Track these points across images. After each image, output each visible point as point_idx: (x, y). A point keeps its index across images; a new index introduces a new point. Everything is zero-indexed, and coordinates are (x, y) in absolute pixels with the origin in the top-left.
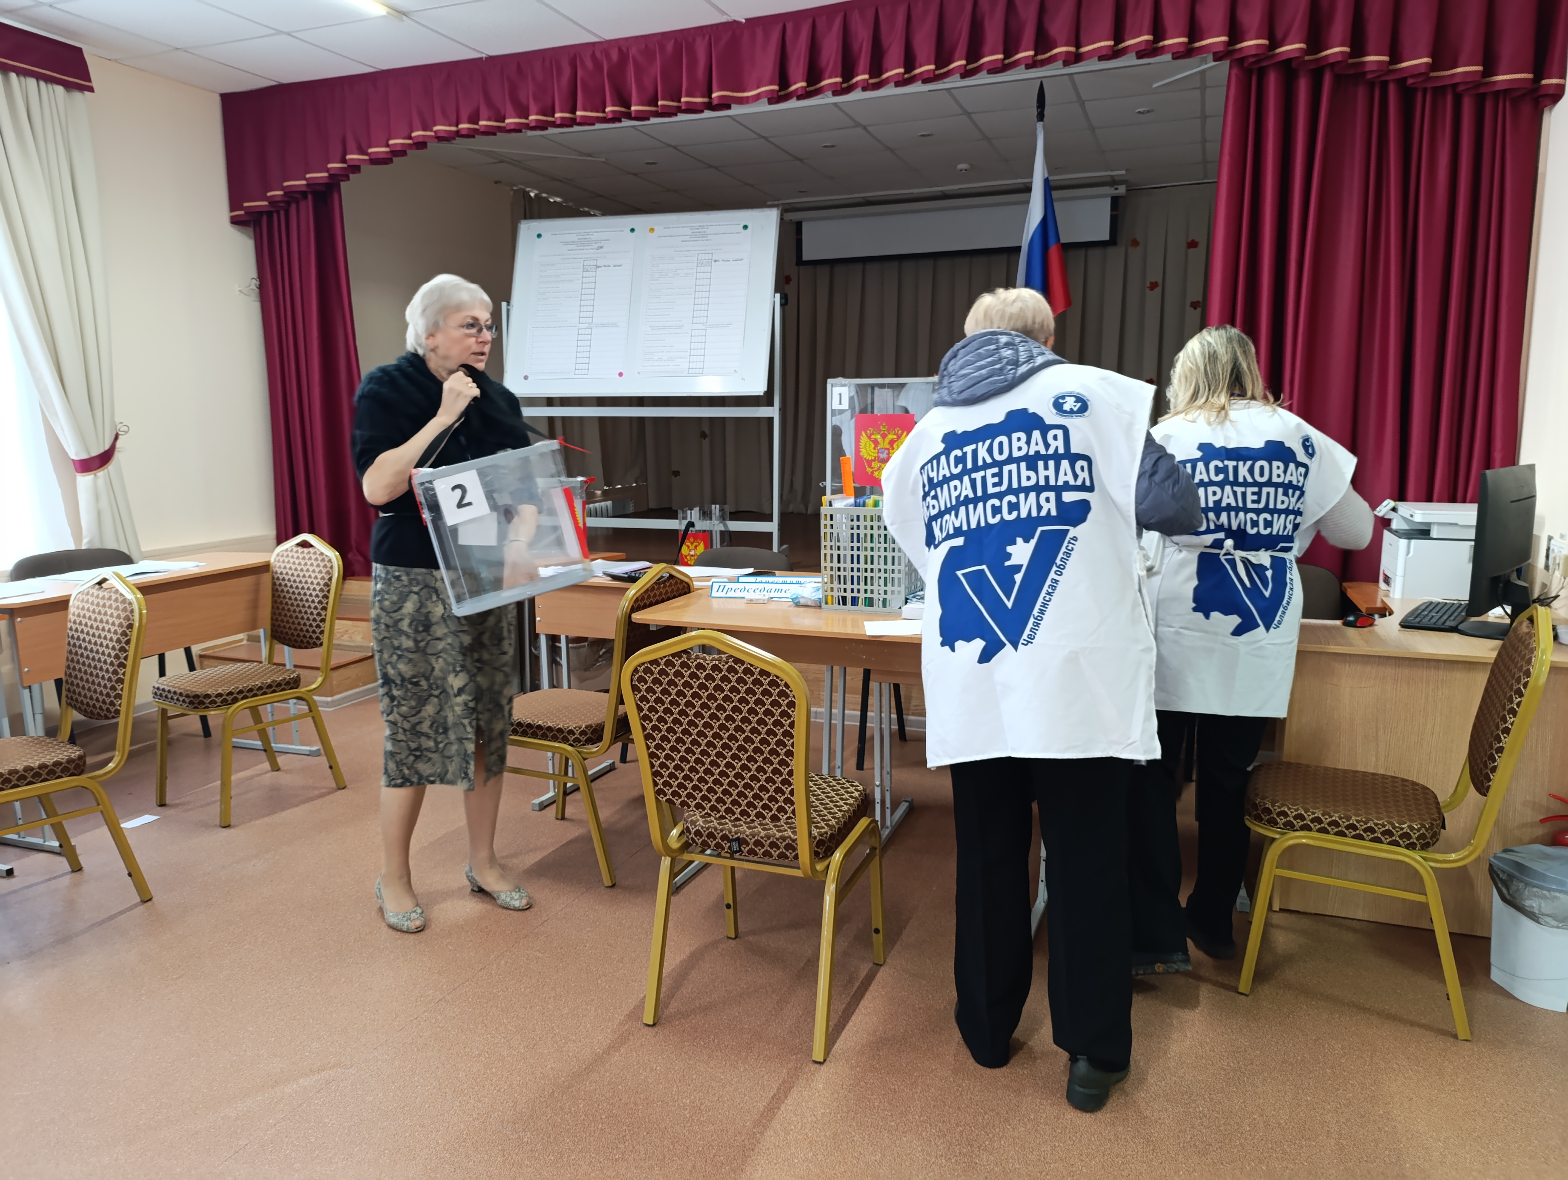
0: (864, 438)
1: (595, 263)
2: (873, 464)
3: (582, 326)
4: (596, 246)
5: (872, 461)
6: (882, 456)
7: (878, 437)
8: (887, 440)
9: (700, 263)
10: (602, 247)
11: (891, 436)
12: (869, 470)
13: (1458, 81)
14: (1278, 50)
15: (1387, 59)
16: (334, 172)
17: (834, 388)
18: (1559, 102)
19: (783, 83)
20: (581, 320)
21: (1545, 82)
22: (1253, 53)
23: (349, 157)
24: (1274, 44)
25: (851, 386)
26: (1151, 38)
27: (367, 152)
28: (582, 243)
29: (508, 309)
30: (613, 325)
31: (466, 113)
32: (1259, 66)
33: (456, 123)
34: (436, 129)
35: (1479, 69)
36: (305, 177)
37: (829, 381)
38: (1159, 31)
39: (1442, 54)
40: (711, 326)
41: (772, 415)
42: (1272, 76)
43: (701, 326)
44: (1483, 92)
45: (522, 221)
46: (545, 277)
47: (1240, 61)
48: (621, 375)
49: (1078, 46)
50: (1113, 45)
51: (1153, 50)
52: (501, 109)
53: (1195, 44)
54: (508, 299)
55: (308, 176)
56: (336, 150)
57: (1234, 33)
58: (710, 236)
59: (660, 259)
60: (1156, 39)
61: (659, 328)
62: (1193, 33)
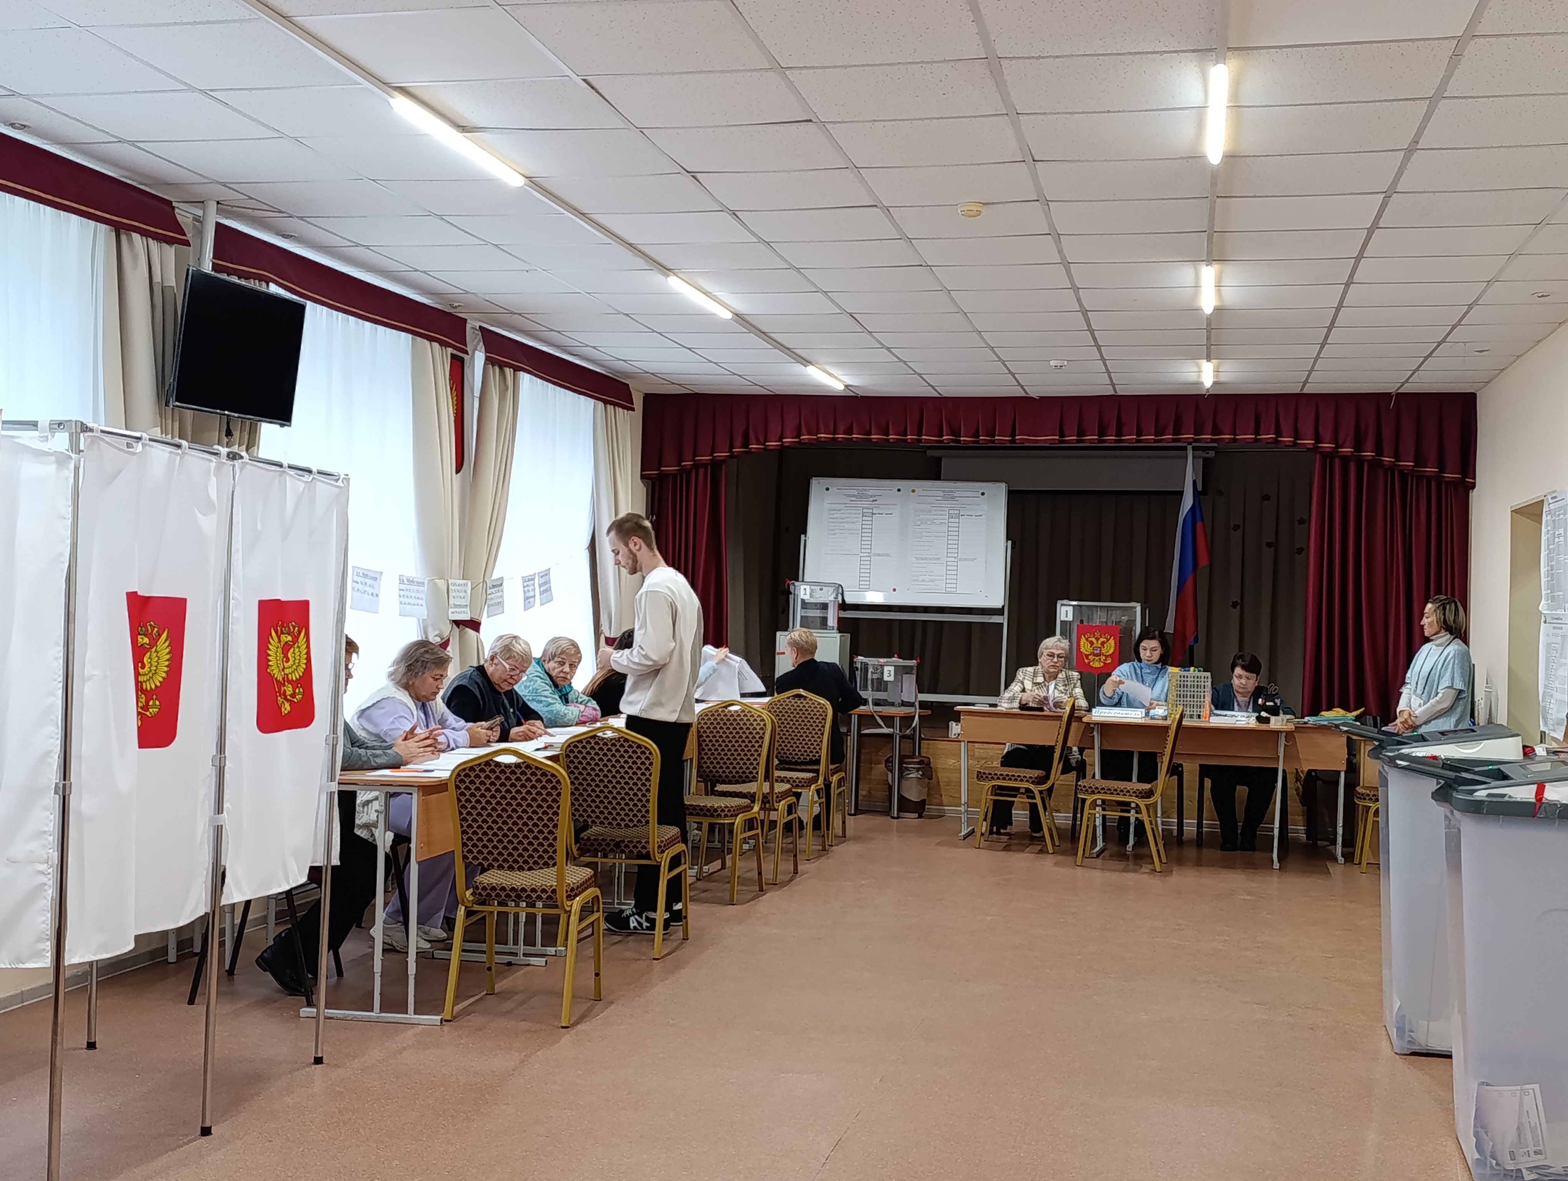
0: (1083, 640)
1: (871, 511)
2: (1090, 657)
3: (862, 555)
4: (871, 499)
5: (1089, 655)
6: (1096, 652)
7: (1093, 639)
8: (1100, 642)
9: (951, 516)
10: (876, 501)
11: (1102, 640)
12: (1086, 661)
13: (1427, 474)
14: (1340, 450)
15: (1393, 460)
16: (735, 454)
17: (1062, 607)
18: (1475, 490)
19: (1062, 434)
20: (862, 551)
21: (1467, 480)
22: (1328, 450)
23: (750, 446)
24: (1338, 446)
25: (1074, 606)
26: (1274, 436)
27: (764, 444)
28: (860, 497)
29: (805, 540)
30: (888, 555)
31: (842, 428)
32: (1328, 457)
33: (834, 434)
34: (819, 436)
35: (1437, 470)
36: (712, 455)
37: (1059, 601)
38: (1278, 433)
39: (1419, 461)
40: (961, 560)
41: (1002, 622)
42: (1337, 462)
43: (953, 559)
44: (1440, 480)
45: (814, 478)
46: (833, 518)
47: (1321, 453)
48: (894, 590)
49: (1235, 434)
50: (1254, 436)
51: (1276, 441)
52: (868, 428)
53: (1298, 442)
54: (805, 533)
55: (715, 455)
56: (738, 440)
57: (1318, 439)
58: (957, 499)
59: (921, 511)
60: (1277, 437)
61: (922, 559)
62: (1297, 436)
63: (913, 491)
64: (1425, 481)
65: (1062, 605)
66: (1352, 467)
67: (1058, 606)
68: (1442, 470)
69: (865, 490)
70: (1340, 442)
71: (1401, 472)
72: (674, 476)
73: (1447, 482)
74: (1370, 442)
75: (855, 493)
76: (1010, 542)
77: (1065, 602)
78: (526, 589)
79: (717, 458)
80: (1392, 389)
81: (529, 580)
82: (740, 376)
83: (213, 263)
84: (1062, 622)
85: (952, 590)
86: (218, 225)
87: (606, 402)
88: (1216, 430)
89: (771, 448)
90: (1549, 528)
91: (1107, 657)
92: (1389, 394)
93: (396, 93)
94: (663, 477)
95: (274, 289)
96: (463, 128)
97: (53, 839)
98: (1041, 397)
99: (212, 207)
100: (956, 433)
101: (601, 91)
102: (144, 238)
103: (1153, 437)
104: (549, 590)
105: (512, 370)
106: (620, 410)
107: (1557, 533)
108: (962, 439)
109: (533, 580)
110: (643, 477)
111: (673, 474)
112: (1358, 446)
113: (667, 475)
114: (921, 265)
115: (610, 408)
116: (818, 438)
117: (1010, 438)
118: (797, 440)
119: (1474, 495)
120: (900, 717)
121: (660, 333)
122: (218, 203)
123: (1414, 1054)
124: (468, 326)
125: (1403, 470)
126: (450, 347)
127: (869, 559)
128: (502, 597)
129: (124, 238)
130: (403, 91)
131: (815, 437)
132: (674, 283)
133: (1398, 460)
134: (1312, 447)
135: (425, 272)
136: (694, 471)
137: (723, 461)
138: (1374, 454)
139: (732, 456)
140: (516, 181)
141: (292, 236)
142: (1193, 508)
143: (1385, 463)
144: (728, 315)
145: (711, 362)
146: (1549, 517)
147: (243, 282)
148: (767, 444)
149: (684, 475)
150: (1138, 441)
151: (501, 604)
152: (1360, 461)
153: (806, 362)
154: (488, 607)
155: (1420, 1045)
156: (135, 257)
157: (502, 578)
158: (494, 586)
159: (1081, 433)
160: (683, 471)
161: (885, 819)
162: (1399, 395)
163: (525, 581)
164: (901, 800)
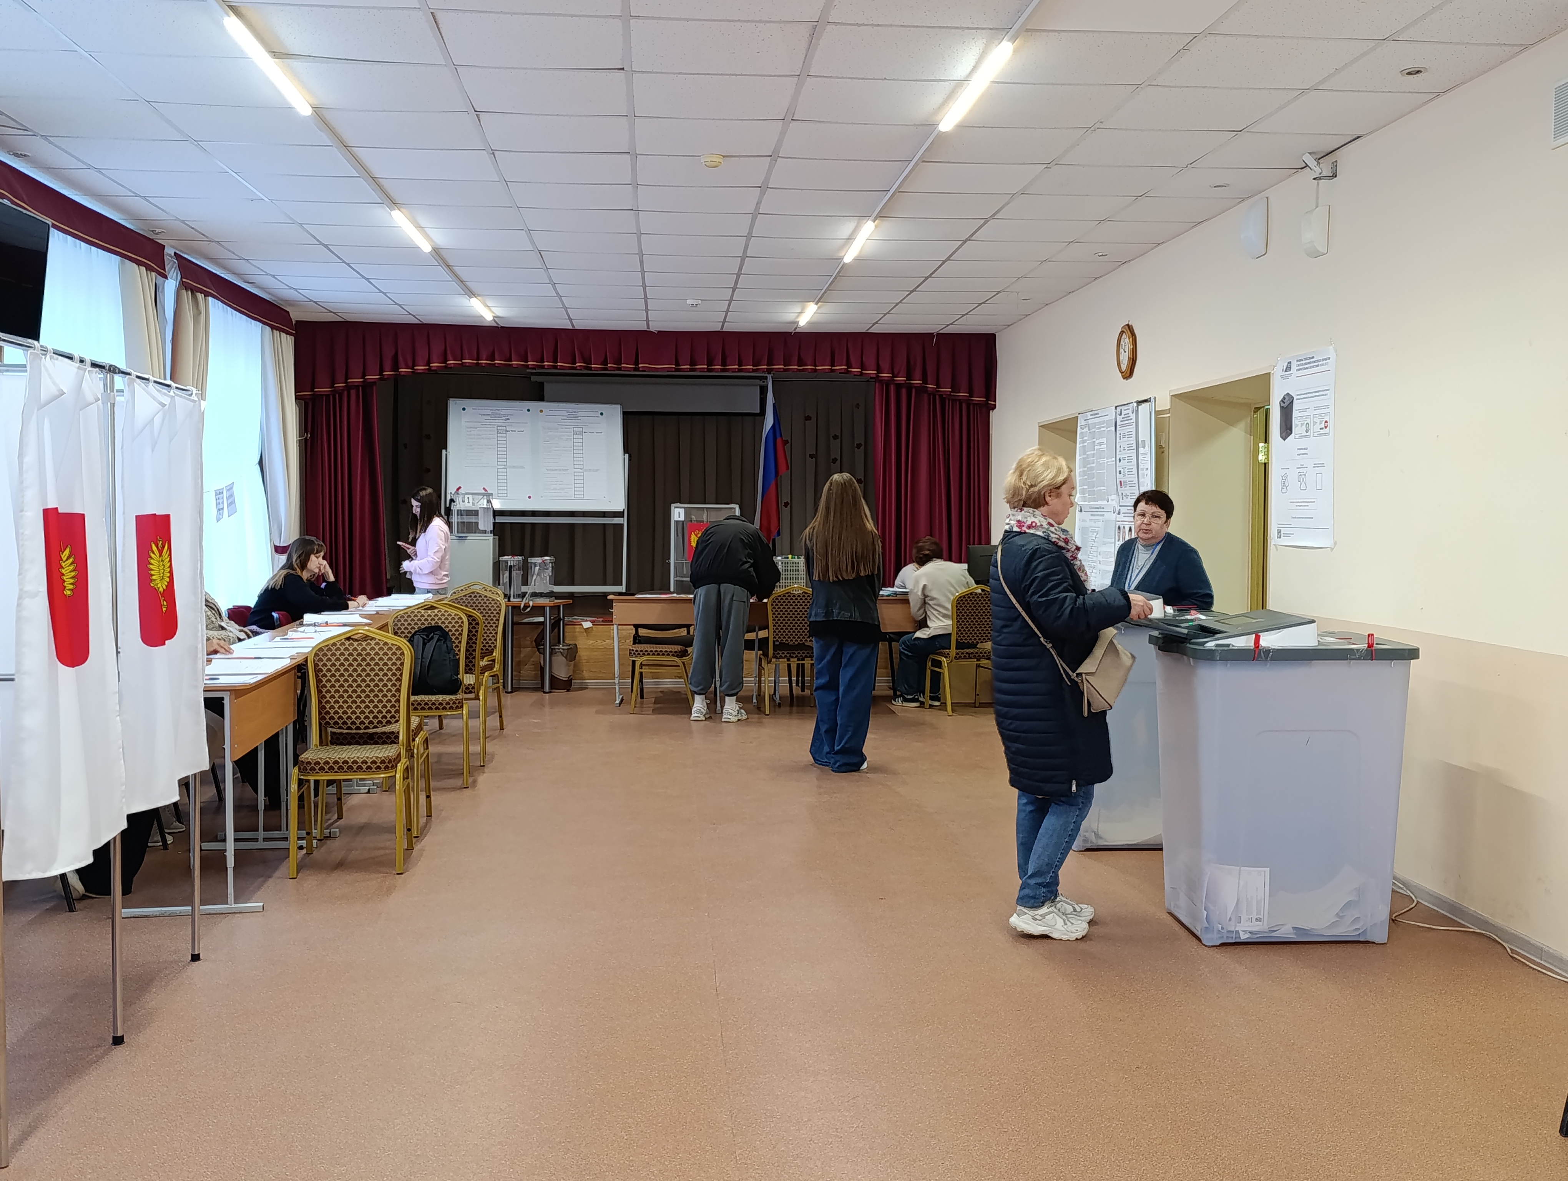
0: (693, 536)
1: (505, 428)
3: (499, 467)
4: (504, 418)
9: (575, 433)
10: (509, 419)
13: (960, 398)
14: (896, 379)
15: (935, 387)
16: (386, 377)
17: (676, 509)
18: (995, 410)
19: (677, 364)
20: (499, 463)
21: (990, 402)
22: (886, 379)
23: (400, 370)
24: (894, 376)
25: (684, 508)
26: (846, 367)
27: (413, 368)
28: (495, 416)
29: (446, 455)
30: (522, 467)
31: (484, 354)
32: (888, 383)
33: (478, 359)
34: (463, 361)
35: (968, 395)
36: (363, 377)
37: (672, 505)
38: (849, 365)
39: (955, 388)
40: (586, 471)
41: (622, 523)
42: (892, 387)
43: (580, 470)
44: (969, 403)
45: (451, 399)
46: (470, 435)
47: (881, 381)
48: (530, 497)
49: (816, 366)
50: (830, 367)
51: (847, 372)
52: (508, 355)
53: (864, 372)
54: (446, 448)
55: (367, 377)
56: (388, 364)
57: (879, 370)
58: (579, 418)
59: (549, 429)
60: (848, 368)
61: (552, 470)
62: (863, 367)
63: (541, 411)
64: (958, 403)
65: (675, 507)
66: (904, 392)
67: (672, 508)
68: (971, 395)
69: (498, 410)
70: (895, 372)
71: (941, 396)
72: (328, 396)
73: (974, 404)
74: (918, 373)
75: (489, 412)
76: (627, 455)
77: (678, 505)
78: (218, 501)
79: (369, 381)
80: (935, 330)
81: (220, 493)
82: (400, 306)
84: (675, 521)
85: (580, 496)
87: (273, 328)
88: (801, 363)
89: (419, 371)
92: (931, 335)
94: (315, 398)
96: (276, 54)
98: (658, 331)
100: (588, 361)
101: (441, 26)
103: (751, 367)
104: (234, 502)
105: (203, 295)
106: (283, 335)
108: (593, 366)
109: (223, 493)
110: (297, 398)
111: (325, 395)
112: (909, 376)
113: (320, 396)
114: (632, 210)
115: (276, 333)
116: (463, 363)
117: (634, 366)
118: (443, 365)
119: (994, 415)
120: (549, 606)
121: (348, 264)
124: (166, 250)
125: (942, 395)
126: (153, 271)
127: (505, 470)
131: (460, 362)
132: (397, 217)
133: (938, 387)
134: (874, 376)
135: (145, 198)
136: (346, 392)
137: (374, 383)
138: (921, 382)
139: (382, 379)
140: (305, 111)
142: (773, 426)
143: (929, 389)
144: (427, 248)
145: (381, 292)
146: (1087, 430)
148: (416, 368)
149: (337, 396)
150: (740, 370)
152: (910, 388)
153: (471, 294)
159: (693, 363)
160: (335, 392)
161: (539, 694)
162: (939, 335)
163: (216, 495)
164: (552, 678)
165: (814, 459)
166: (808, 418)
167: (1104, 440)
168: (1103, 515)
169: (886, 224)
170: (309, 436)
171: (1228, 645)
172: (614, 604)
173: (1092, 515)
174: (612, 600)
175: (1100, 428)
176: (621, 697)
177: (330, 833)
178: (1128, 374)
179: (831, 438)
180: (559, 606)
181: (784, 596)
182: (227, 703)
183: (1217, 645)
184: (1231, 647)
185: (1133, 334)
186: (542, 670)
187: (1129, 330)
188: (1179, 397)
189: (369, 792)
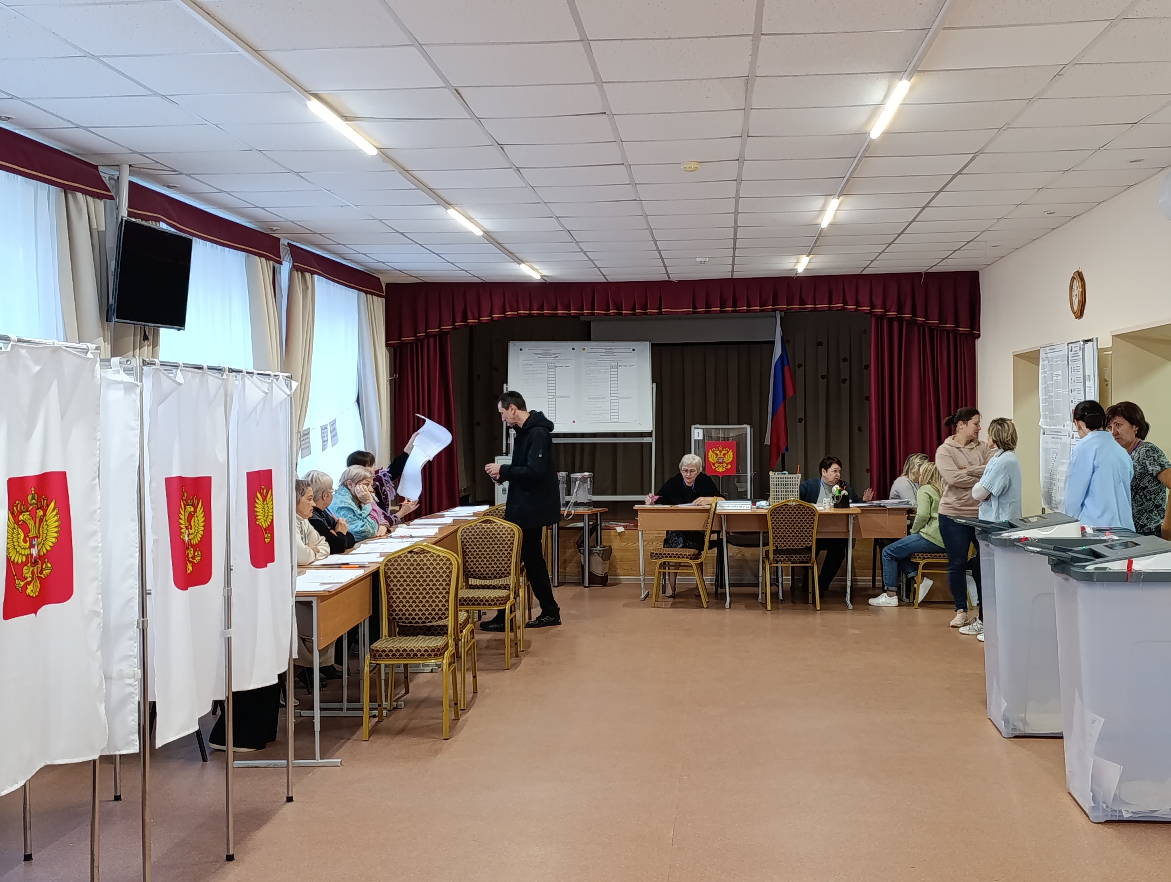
0: (711, 453)
1: (554, 364)
2: (716, 465)
3: (549, 397)
4: (554, 356)
6: (720, 461)
7: (718, 452)
8: (722, 453)
9: (612, 367)
10: (557, 357)
11: (724, 452)
12: (714, 468)
13: (947, 329)
14: (887, 313)
15: (924, 319)
16: (457, 327)
17: (695, 430)
18: (979, 339)
19: (695, 307)
20: (549, 394)
21: (974, 332)
22: (879, 314)
23: (468, 321)
24: (886, 311)
25: (703, 429)
26: (842, 305)
27: (478, 319)
28: (545, 354)
30: (568, 397)
31: (535, 306)
32: (880, 318)
33: (530, 310)
34: (519, 312)
35: (954, 326)
36: (439, 328)
37: (692, 426)
38: (845, 303)
39: (942, 320)
40: (621, 398)
41: (651, 441)
42: (885, 321)
43: (615, 398)
44: (955, 332)
45: (511, 342)
46: (526, 371)
47: (875, 315)
48: (574, 422)
49: (815, 304)
50: (828, 306)
51: (843, 309)
52: (555, 305)
53: (859, 308)
54: (507, 383)
55: (442, 328)
56: (459, 316)
57: (872, 306)
58: (615, 354)
59: (590, 364)
60: (844, 306)
61: (593, 399)
62: (857, 304)
63: (584, 349)
64: (945, 333)
65: (695, 428)
66: (896, 324)
67: (692, 429)
68: (957, 326)
69: (549, 350)
70: (888, 308)
71: (929, 328)
72: (411, 344)
73: (960, 334)
74: (908, 307)
75: (542, 352)
76: (655, 384)
77: (698, 426)
78: (323, 435)
79: (444, 330)
80: (923, 270)
81: (325, 428)
82: (466, 271)
83: (128, 212)
84: (695, 440)
85: (616, 420)
86: (131, 183)
87: (366, 293)
88: (802, 302)
89: (483, 322)
90: (1046, 370)
91: (727, 464)
92: (919, 274)
93: (312, 98)
94: (402, 345)
95: (163, 226)
96: (345, 118)
97: (136, 661)
98: (679, 281)
99: (126, 169)
100: (619, 308)
101: (463, 96)
102: (84, 195)
103: (758, 308)
104: (336, 435)
105: (310, 274)
106: (375, 297)
107: (1055, 373)
108: (624, 312)
109: (326, 428)
110: (387, 345)
111: (410, 343)
112: (900, 311)
113: (406, 344)
114: (636, 200)
115: (369, 296)
116: (518, 313)
117: (658, 311)
118: (503, 315)
119: (979, 343)
120: (589, 515)
121: (421, 245)
122: (130, 166)
123: (1016, 737)
124: (281, 243)
125: (931, 327)
126: (271, 260)
127: (554, 400)
128: (309, 442)
129: (70, 196)
130: (316, 96)
131: (516, 313)
132: (452, 213)
133: (927, 319)
134: (868, 311)
135: (263, 208)
136: (426, 340)
137: (448, 332)
138: (911, 316)
139: (455, 328)
140: (372, 151)
141: (175, 187)
142: (781, 356)
143: (918, 322)
144: (479, 233)
145: (449, 262)
146: (1046, 362)
147: (144, 223)
148: (481, 319)
149: (419, 343)
151: (309, 447)
152: (901, 321)
153: (520, 261)
154: (302, 451)
155: (1020, 730)
156: (80, 210)
157: (309, 429)
158: (305, 435)
159: (708, 306)
160: (418, 340)
161: (579, 589)
162: (927, 274)
163: (322, 430)
164: (590, 573)
165: (825, 379)
166: (820, 344)
167: (1060, 372)
168: (1061, 439)
169: (849, 200)
170: (397, 376)
171: (1105, 568)
172: (639, 514)
173: (1052, 438)
174: (637, 511)
175: (1056, 361)
176: (646, 592)
177: (397, 705)
178: (1080, 314)
179: (841, 361)
180: (597, 514)
181: (782, 508)
182: (314, 605)
183: (1096, 569)
184: (1108, 570)
185: (1082, 279)
186: (583, 567)
187: (1079, 276)
188: (1118, 337)
189: (432, 672)
